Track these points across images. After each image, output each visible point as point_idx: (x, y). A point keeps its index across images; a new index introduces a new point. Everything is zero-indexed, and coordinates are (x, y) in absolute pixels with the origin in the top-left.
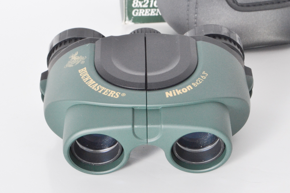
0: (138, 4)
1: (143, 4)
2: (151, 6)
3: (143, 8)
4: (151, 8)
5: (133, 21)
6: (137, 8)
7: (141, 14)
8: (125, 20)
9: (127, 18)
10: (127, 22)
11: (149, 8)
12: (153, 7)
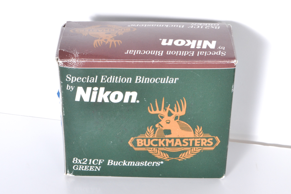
0: (78, 161)
1: (82, 162)
2: (90, 163)
3: (82, 165)
4: (90, 165)
5: (73, 174)
6: (76, 164)
7: (81, 169)
8: (67, 173)
9: (68, 171)
10: (68, 174)
11: (88, 164)
12: (92, 165)
